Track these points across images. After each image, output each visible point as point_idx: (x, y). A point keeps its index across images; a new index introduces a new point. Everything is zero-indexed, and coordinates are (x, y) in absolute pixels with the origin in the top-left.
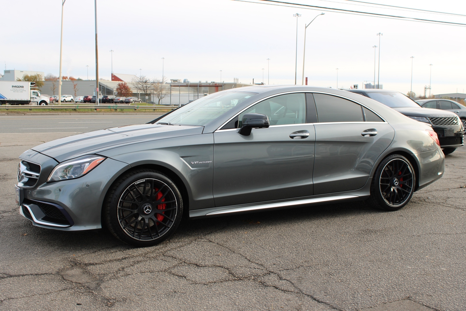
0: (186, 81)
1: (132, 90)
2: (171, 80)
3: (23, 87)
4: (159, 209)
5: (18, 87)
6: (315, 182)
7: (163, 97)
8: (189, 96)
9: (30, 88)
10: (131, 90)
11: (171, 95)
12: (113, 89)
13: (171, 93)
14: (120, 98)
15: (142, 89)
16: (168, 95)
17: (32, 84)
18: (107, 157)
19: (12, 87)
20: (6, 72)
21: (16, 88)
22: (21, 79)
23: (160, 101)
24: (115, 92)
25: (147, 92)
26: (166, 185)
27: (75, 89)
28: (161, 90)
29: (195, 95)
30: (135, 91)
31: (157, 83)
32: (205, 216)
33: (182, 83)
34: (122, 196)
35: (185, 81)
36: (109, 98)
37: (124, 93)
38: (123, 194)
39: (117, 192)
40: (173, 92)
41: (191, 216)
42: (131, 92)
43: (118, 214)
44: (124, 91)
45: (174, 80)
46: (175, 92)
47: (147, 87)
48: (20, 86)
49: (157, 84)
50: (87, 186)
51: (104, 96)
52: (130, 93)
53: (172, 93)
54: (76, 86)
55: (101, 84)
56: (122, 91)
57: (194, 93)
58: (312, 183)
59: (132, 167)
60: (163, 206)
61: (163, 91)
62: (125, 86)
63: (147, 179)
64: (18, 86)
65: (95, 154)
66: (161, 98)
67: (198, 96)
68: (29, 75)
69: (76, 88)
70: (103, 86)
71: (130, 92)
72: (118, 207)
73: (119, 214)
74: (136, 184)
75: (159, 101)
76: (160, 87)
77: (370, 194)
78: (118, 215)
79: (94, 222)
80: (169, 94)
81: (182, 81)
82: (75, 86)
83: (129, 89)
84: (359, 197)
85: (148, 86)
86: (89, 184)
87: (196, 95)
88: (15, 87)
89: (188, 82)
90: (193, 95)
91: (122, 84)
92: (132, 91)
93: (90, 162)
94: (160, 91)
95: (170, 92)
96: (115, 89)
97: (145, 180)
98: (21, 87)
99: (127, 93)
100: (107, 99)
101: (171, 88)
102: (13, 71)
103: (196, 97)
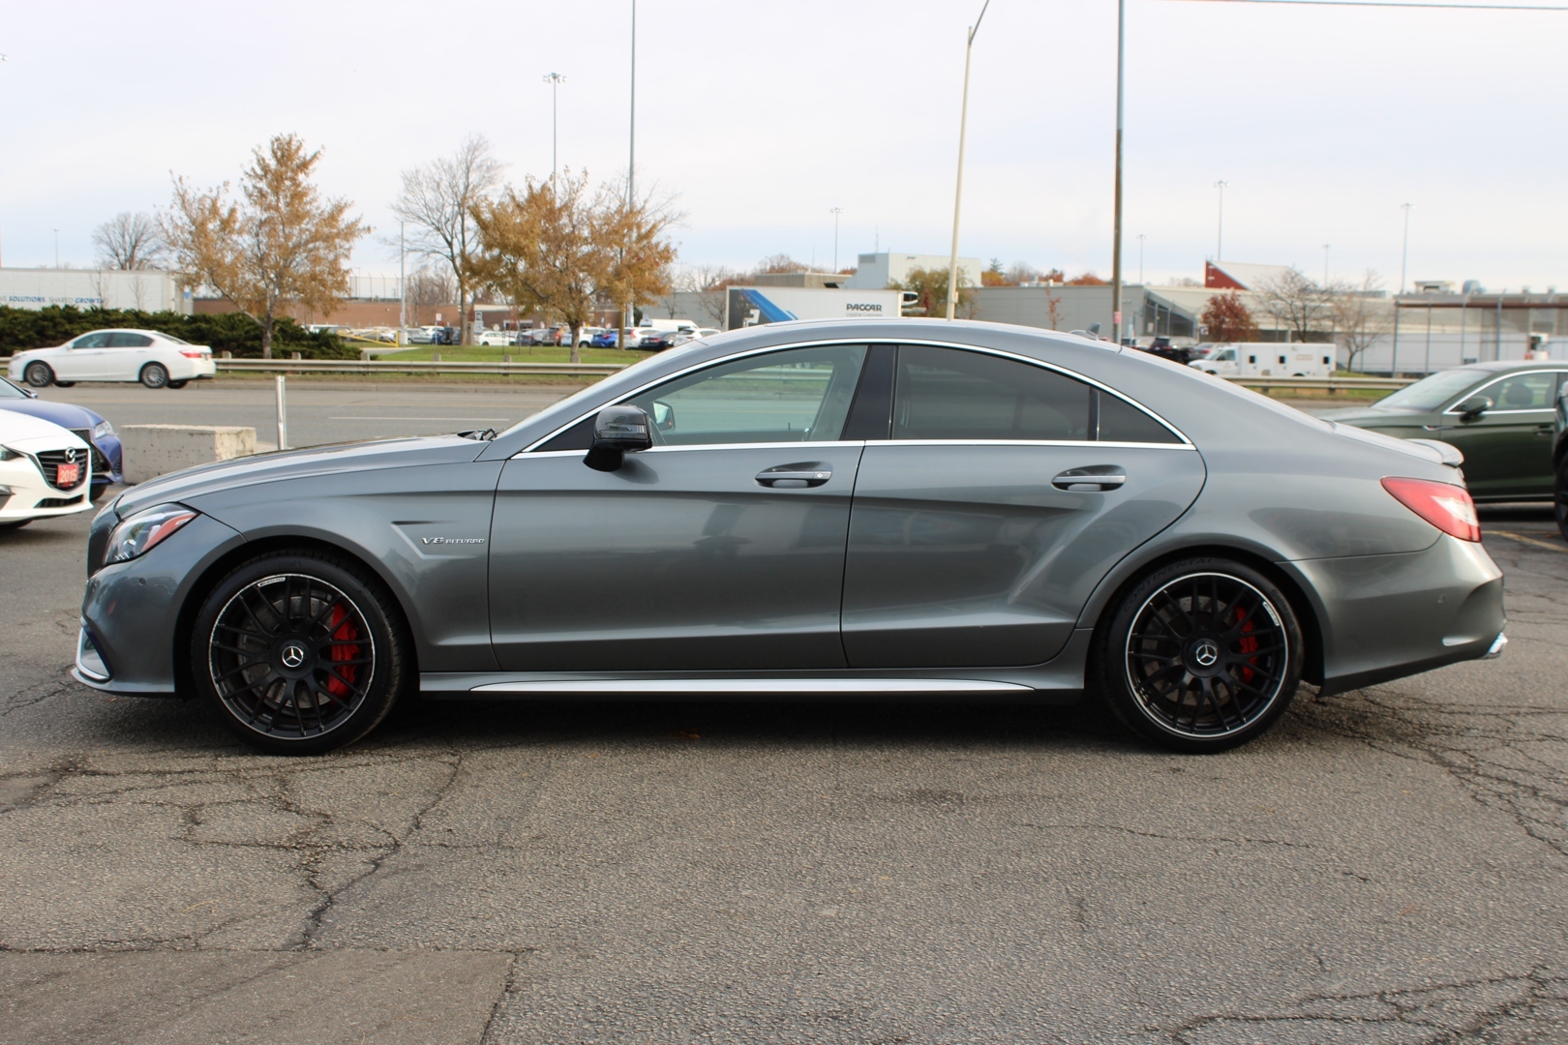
0: (1473, 287)
1: (1259, 320)
2: (1418, 284)
3: (878, 308)
4: (333, 659)
5: (865, 308)
6: (848, 627)
7: (1365, 344)
8: (1463, 342)
9: (900, 311)
10: (1254, 319)
11: (1398, 338)
12: (1193, 315)
13: (1396, 329)
14: (1210, 347)
15: (1288, 316)
16: (1386, 338)
17: (907, 298)
18: (199, 513)
19: (848, 308)
20: (864, 259)
21: (859, 311)
22: (900, 282)
23: (1357, 358)
24: (1200, 325)
25: (1305, 325)
26: (344, 594)
27: (1055, 314)
28: (1361, 317)
29: (1485, 337)
30: (1267, 324)
31: (1344, 294)
32: (469, 693)
33: (1458, 296)
34: (221, 613)
35: (1466, 288)
36: (1175, 347)
37: (1228, 330)
38: (224, 610)
39: (211, 604)
40: (1403, 329)
41: (427, 686)
42: (1252, 324)
43: (210, 659)
44: (1228, 323)
45: (1428, 285)
46: (1411, 328)
47: (1307, 309)
48: (871, 304)
49: (1344, 298)
50: (142, 580)
51: (1157, 339)
52: (1252, 331)
53: (1400, 331)
54: (1057, 304)
55: (1155, 300)
56: (1223, 322)
57: (1482, 333)
58: (835, 628)
59: (249, 540)
60: (343, 653)
61: (1367, 325)
62: (1233, 305)
63: (290, 575)
64: (865, 304)
65: (178, 503)
66: (1362, 348)
67: (1497, 342)
68: (927, 270)
69: (1057, 311)
70: (1160, 307)
71: (1251, 328)
72: (211, 640)
73: (212, 661)
74: (259, 585)
75: (1351, 358)
76: (1356, 309)
77: (1081, 686)
78: (210, 663)
79: (157, 676)
80: (1388, 334)
81: (1457, 289)
82: (1053, 303)
83: (1248, 317)
84: (1036, 691)
85: (1313, 304)
86: (146, 578)
87: (1491, 337)
88: (857, 307)
89: (1480, 291)
90: (1477, 338)
91: (1224, 298)
92: (1258, 323)
93: (160, 522)
94: (1356, 325)
95: (1392, 325)
96: (1199, 317)
97: (286, 577)
98: (873, 307)
99: (1241, 330)
100: (1167, 350)
101: (1397, 312)
102: (886, 256)
103: (1491, 347)
